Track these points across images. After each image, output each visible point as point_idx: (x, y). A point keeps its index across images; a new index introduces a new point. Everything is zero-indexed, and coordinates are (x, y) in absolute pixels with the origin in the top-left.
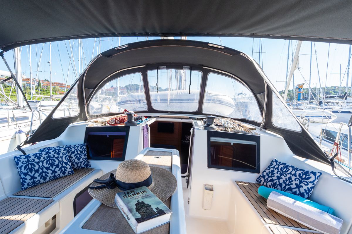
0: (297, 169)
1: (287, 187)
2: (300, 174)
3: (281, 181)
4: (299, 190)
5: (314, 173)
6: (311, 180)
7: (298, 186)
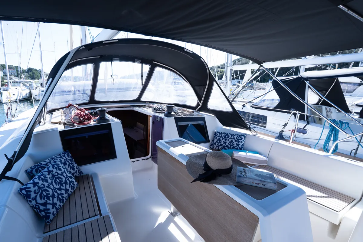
0: (234, 135)
1: (232, 147)
2: (236, 138)
3: (227, 144)
4: (239, 147)
5: (243, 135)
6: (243, 140)
7: (238, 145)
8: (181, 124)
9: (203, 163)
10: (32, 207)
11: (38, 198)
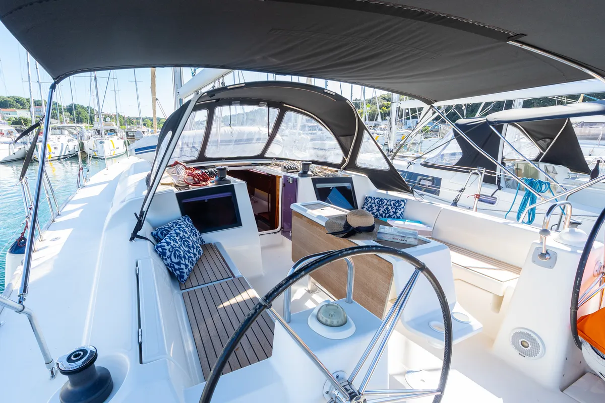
0: (390, 201)
1: (387, 215)
2: (394, 204)
3: (381, 212)
4: (396, 216)
5: (403, 201)
6: (402, 206)
7: (395, 213)
8: (319, 186)
9: (343, 223)
10: (167, 265)
11: (173, 257)
